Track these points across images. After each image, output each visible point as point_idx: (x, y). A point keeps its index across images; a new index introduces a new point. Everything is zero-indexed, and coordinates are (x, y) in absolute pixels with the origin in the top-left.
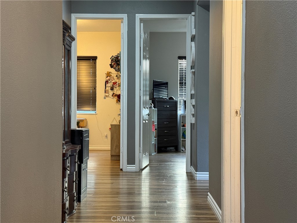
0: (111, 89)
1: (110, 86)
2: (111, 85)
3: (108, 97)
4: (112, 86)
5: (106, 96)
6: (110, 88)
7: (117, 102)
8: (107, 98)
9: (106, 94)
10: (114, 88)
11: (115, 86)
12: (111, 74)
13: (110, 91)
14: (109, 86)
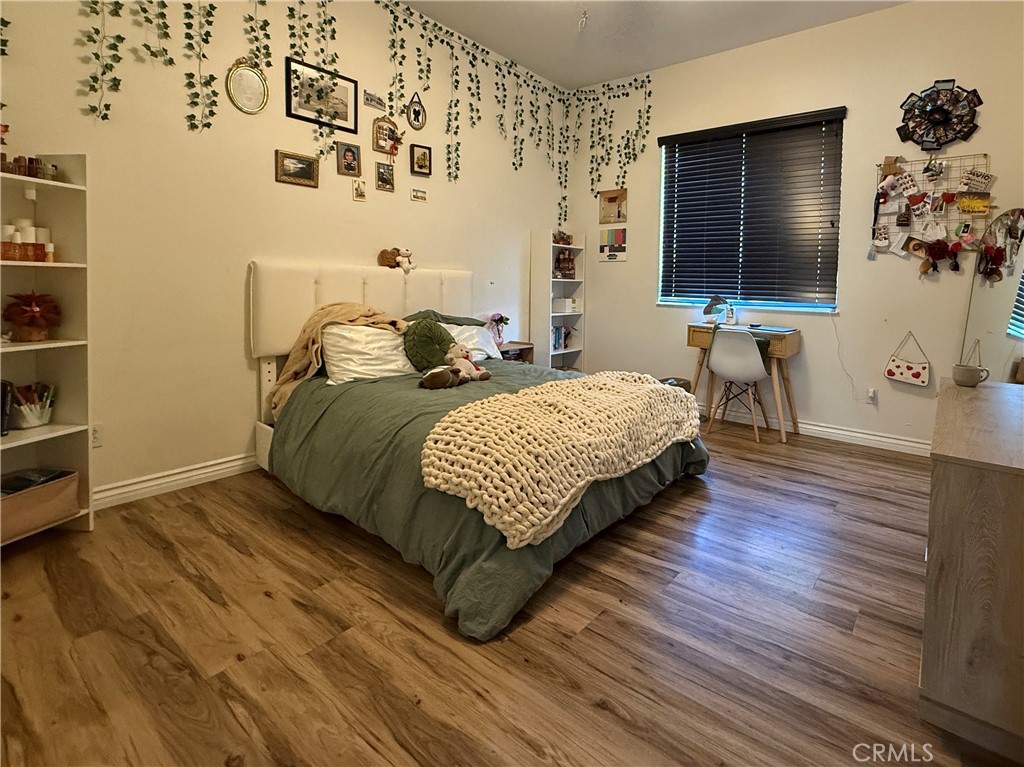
0: (898, 220)
1: (897, 210)
2: (900, 207)
3: (885, 253)
4: (903, 210)
5: (879, 250)
6: (894, 219)
7: (925, 273)
8: (880, 257)
9: (877, 242)
10: (914, 219)
11: (918, 209)
12: (903, 166)
13: (894, 229)
14: (891, 210)
